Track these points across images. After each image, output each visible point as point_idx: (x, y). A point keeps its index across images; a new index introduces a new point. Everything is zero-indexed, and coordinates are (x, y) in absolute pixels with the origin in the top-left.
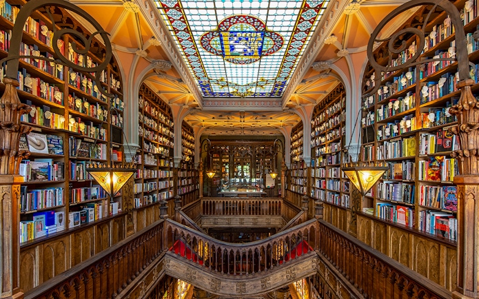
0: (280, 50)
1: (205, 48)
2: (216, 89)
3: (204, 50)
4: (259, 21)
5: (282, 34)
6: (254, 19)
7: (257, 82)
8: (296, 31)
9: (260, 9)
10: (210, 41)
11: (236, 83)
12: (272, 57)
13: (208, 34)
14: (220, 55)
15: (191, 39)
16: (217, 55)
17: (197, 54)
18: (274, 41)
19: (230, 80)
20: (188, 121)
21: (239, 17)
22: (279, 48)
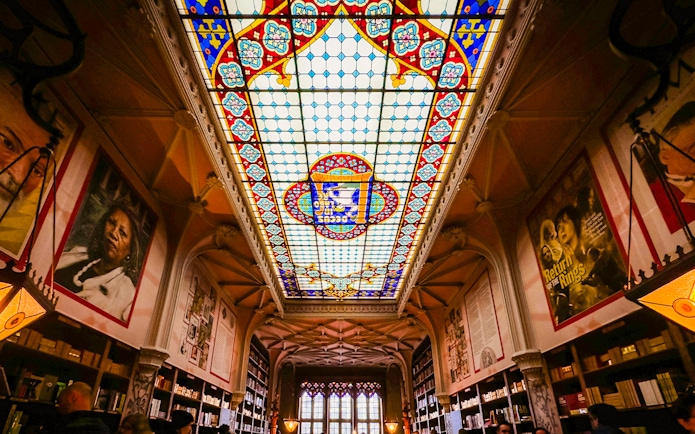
0: (394, 215)
1: (289, 212)
2: (305, 284)
3: (289, 215)
4: (364, 163)
5: (396, 186)
6: (358, 160)
7: (362, 272)
8: (415, 181)
9: (365, 143)
10: (297, 199)
11: (332, 273)
12: (382, 227)
13: (295, 186)
14: (311, 224)
15: (272, 196)
16: (307, 224)
17: (279, 224)
18: (385, 199)
19: (323, 269)
20: (262, 338)
21: (338, 156)
22: (393, 212)
